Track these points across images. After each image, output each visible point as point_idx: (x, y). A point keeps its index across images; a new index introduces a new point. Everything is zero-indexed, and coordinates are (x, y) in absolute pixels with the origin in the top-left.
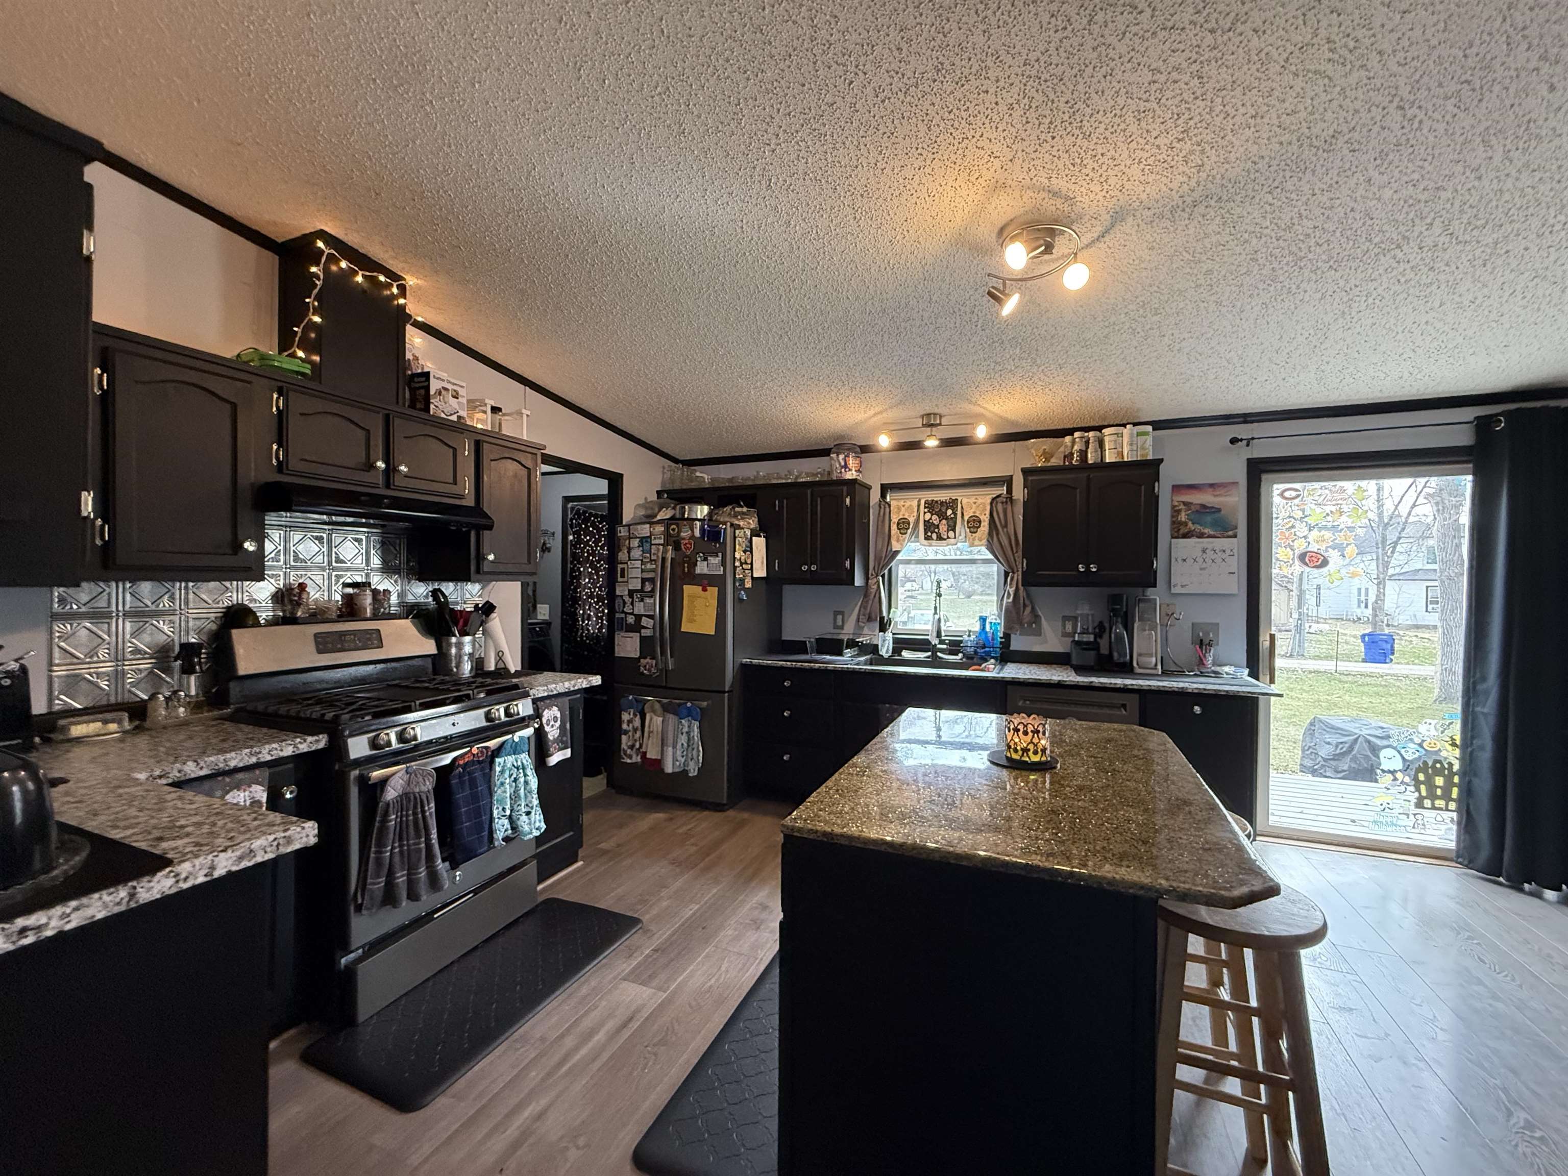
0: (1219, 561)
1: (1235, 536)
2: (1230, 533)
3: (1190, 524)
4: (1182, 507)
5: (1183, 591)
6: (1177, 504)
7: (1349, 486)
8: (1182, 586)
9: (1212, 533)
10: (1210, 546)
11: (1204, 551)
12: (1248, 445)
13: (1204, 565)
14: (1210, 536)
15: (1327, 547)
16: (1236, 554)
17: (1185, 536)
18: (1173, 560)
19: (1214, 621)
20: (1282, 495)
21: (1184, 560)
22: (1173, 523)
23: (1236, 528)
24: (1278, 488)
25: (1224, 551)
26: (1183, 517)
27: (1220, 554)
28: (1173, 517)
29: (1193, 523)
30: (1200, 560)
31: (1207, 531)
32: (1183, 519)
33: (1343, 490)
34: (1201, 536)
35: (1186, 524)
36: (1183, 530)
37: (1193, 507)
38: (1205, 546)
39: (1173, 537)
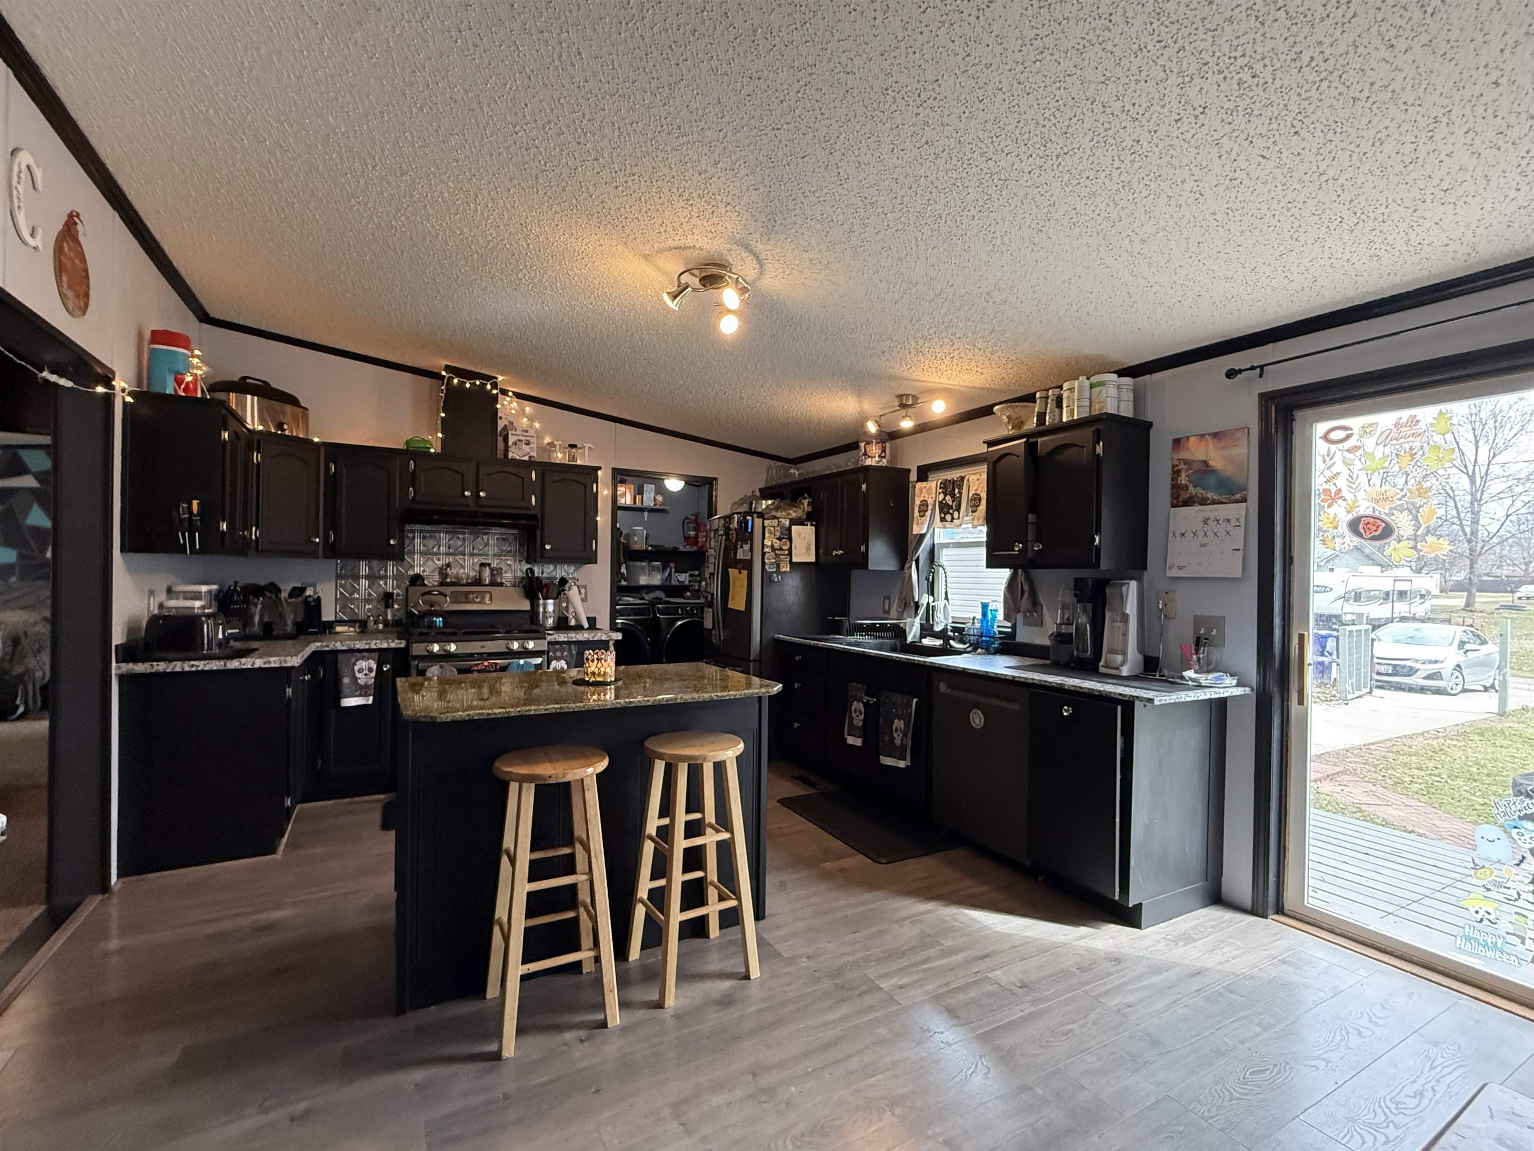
0: (1222, 533)
1: (1244, 500)
2: (1238, 496)
3: (1191, 488)
4: (1182, 466)
5: (1181, 574)
6: (1176, 463)
7: (1426, 414)
8: (1180, 568)
9: (1216, 497)
10: (1212, 515)
11: (1205, 522)
12: (1261, 376)
13: (1206, 540)
14: (1214, 502)
15: (1390, 509)
16: (1243, 525)
17: (1187, 503)
18: (1171, 534)
19: (1217, 613)
20: (1325, 437)
21: (1183, 535)
22: (1173, 487)
23: (1245, 489)
24: (1321, 428)
25: (1229, 521)
26: (1183, 479)
27: (1223, 525)
28: (1173, 480)
29: (1194, 487)
30: (1200, 534)
31: (1210, 495)
32: (1183, 482)
33: (1414, 421)
34: (1203, 502)
35: (1187, 487)
36: (1184, 496)
37: (1194, 466)
38: (1207, 514)
39: (1173, 506)
